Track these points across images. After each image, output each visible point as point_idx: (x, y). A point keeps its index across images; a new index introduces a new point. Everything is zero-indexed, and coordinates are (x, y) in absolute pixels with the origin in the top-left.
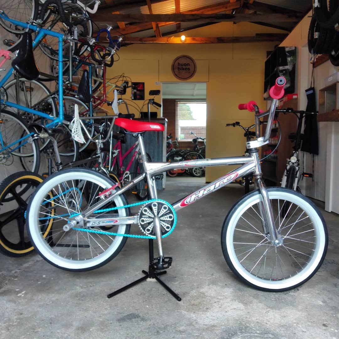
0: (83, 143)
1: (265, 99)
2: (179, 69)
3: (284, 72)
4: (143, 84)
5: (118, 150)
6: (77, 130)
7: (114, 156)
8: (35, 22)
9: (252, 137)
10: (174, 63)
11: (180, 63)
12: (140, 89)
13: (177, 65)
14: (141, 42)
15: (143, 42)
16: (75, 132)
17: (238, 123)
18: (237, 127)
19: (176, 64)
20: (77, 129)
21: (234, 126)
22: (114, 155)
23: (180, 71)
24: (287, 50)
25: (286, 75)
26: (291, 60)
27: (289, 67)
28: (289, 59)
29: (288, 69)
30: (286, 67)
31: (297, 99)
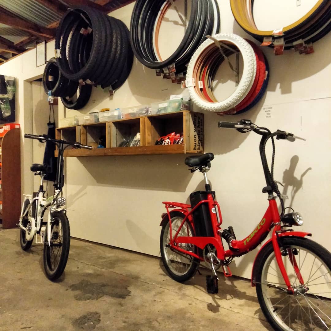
3: (4, 100)
24: (6, 79)
25: (6, 104)
26: (11, 89)
27: (9, 96)
28: (9, 88)
29: (8, 98)
30: (5, 96)
31: (19, 129)
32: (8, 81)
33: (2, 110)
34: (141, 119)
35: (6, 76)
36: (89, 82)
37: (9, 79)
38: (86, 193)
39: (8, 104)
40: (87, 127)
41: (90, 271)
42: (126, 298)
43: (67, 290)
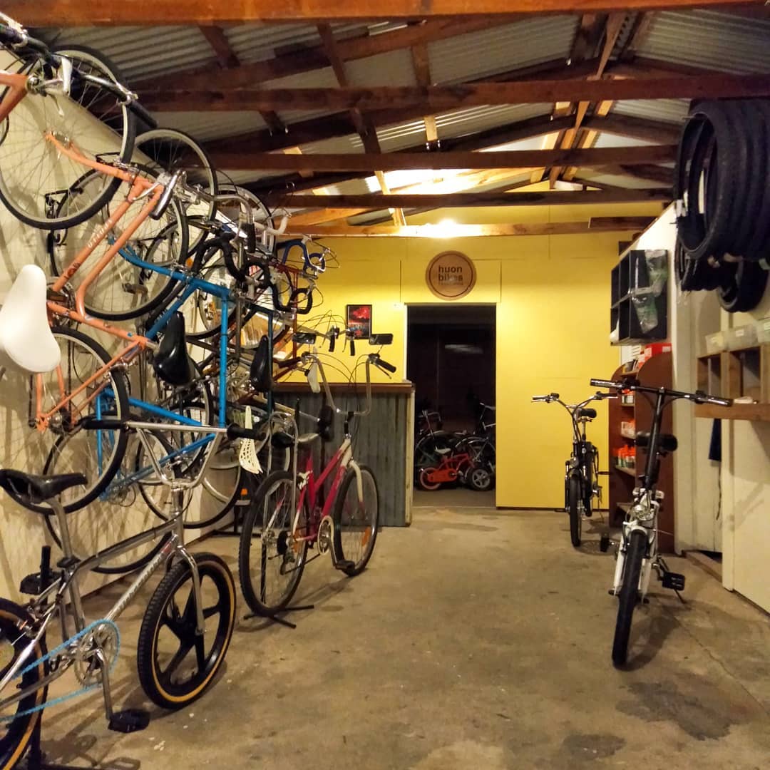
0: (257, 473)
1: (612, 344)
2: (441, 278)
3: (644, 299)
4: (370, 307)
5: (308, 473)
6: (249, 450)
7: (300, 488)
8: (182, 266)
9: (587, 420)
10: (432, 267)
11: (444, 267)
12: (363, 318)
13: (438, 269)
14: (365, 235)
15: (369, 235)
16: (244, 454)
17: (556, 396)
18: (554, 404)
19: (436, 268)
20: (248, 448)
21: (548, 401)
22: (302, 485)
23: (444, 282)
24: (648, 256)
25: (649, 305)
26: (658, 276)
27: (655, 288)
28: (654, 273)
29: (651, 293)
30: (647, 290)
31: (670, 353)
32: (653, 260)
33: (640, 318)
34: (762, 349)
35: (649, 251)
36: (729, 258)
37: (653, 256)
38: (762, 502)
39: (653, 305)
40: (709, 361)
41: (699, 671)
42: (704, 740)
43: (621, 687)
